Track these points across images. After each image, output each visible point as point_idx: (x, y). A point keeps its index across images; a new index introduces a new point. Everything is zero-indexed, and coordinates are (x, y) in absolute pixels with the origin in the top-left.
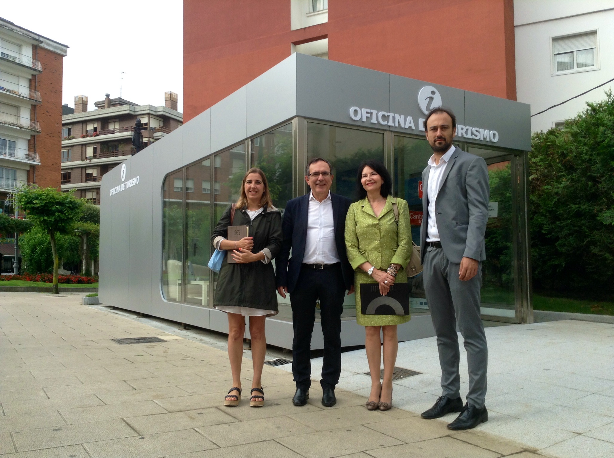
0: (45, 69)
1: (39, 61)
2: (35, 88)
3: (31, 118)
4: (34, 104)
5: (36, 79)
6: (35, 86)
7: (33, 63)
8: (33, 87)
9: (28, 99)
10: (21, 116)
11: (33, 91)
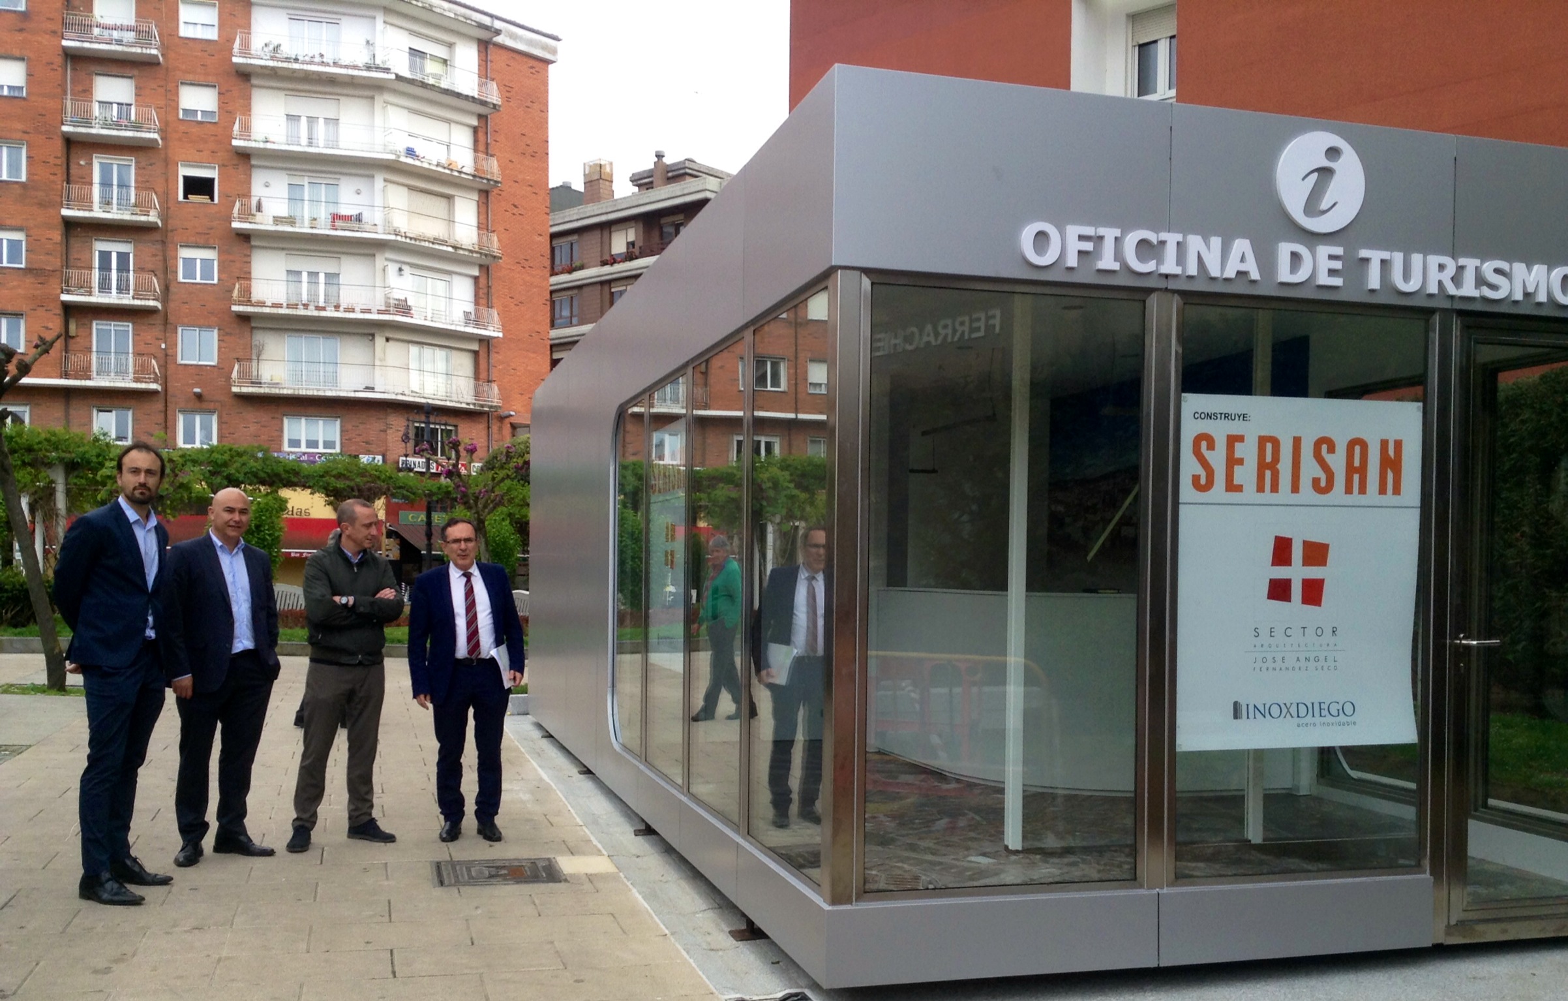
0: (508, 99)
1: (493, 80)
2: (487, 148)
3: (479, 223)
4: (484, 187)
5: (487, 127)
6: (487, 144)
7: (480, 85)
8: (482, 147)
9: (471, 178)
10: (456, 220)
11: (482, 156)
